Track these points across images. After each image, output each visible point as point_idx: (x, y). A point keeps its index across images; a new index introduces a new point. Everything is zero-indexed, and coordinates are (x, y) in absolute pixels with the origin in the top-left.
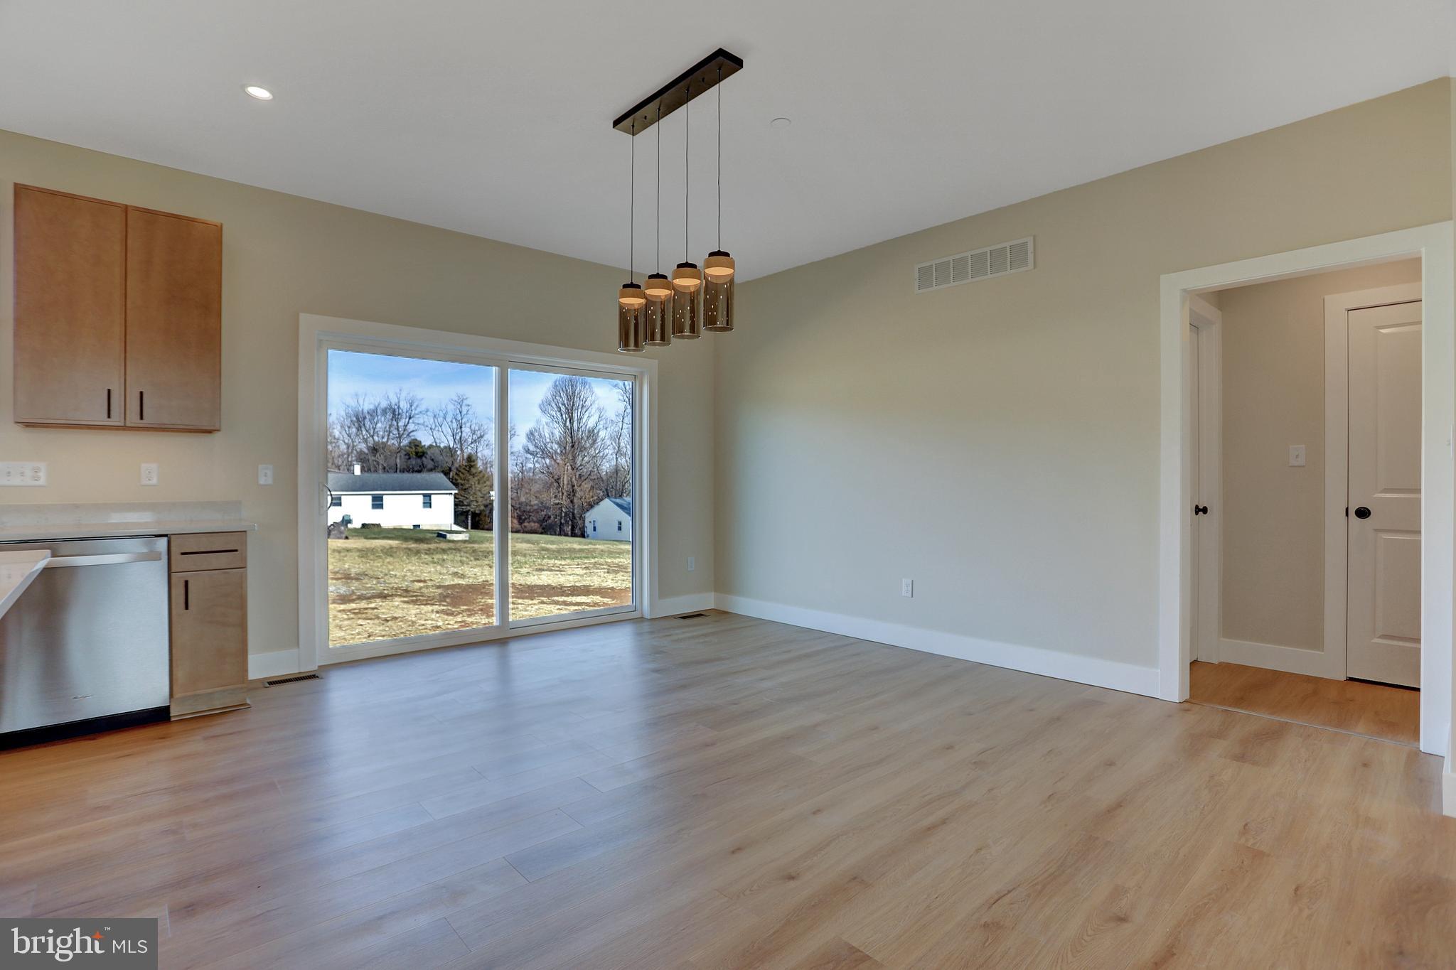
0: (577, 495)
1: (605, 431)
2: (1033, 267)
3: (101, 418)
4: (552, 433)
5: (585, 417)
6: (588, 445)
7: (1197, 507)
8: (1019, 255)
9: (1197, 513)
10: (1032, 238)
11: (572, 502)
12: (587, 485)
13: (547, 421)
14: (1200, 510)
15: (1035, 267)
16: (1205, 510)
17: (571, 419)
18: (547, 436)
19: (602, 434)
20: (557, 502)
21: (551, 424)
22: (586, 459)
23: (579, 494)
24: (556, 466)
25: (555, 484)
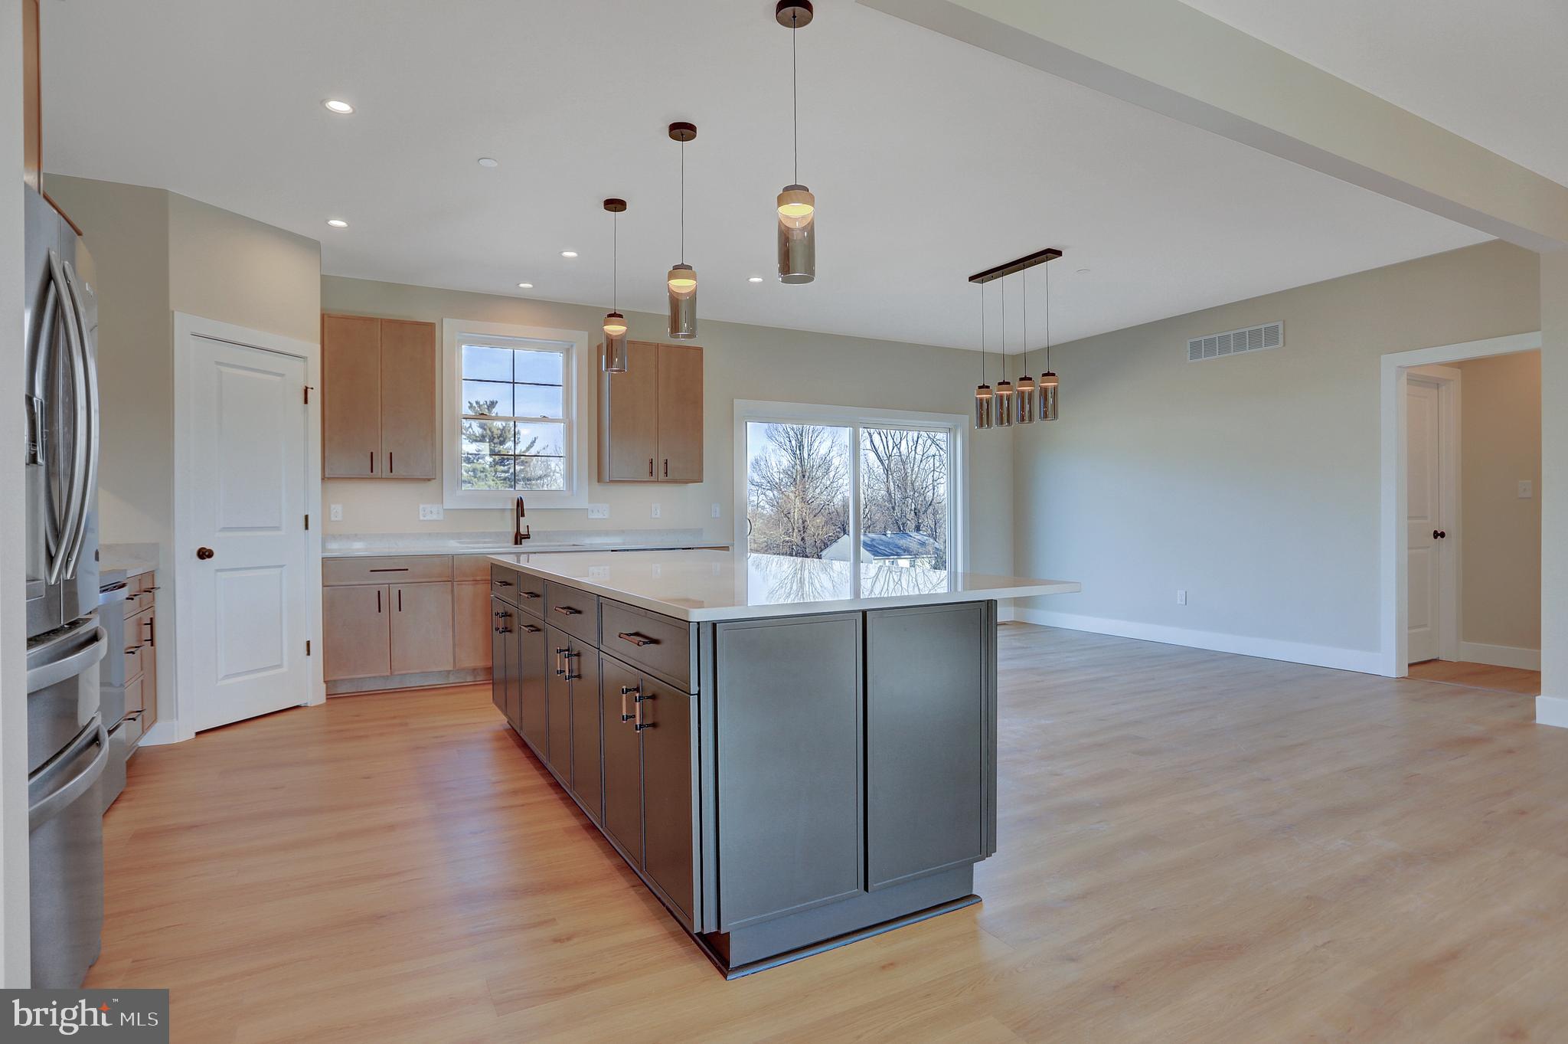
0: (808, 531)
1: (838, 458)
2: (1282, 345)
3: (647, 477)
4: (780, 462)
5: (816, 444)
6: (819, 474)
7: (1435, 532)
8: (1272, 335)
9: (1435, 537)
10: (1282, 322)
11: (803, 539)
12: (819, 520)
13: (774, 447)
14: (1438, 535)
15: (1284, 345)
16: (1442, 535)
17: (801, 446)
18: (774, 465)
19: (836, 462)
20: (787, 539)
21: (778, 451)
22: (818, 491)
23: (811, 530)
24: (785, 498)
25: (785, 519)
